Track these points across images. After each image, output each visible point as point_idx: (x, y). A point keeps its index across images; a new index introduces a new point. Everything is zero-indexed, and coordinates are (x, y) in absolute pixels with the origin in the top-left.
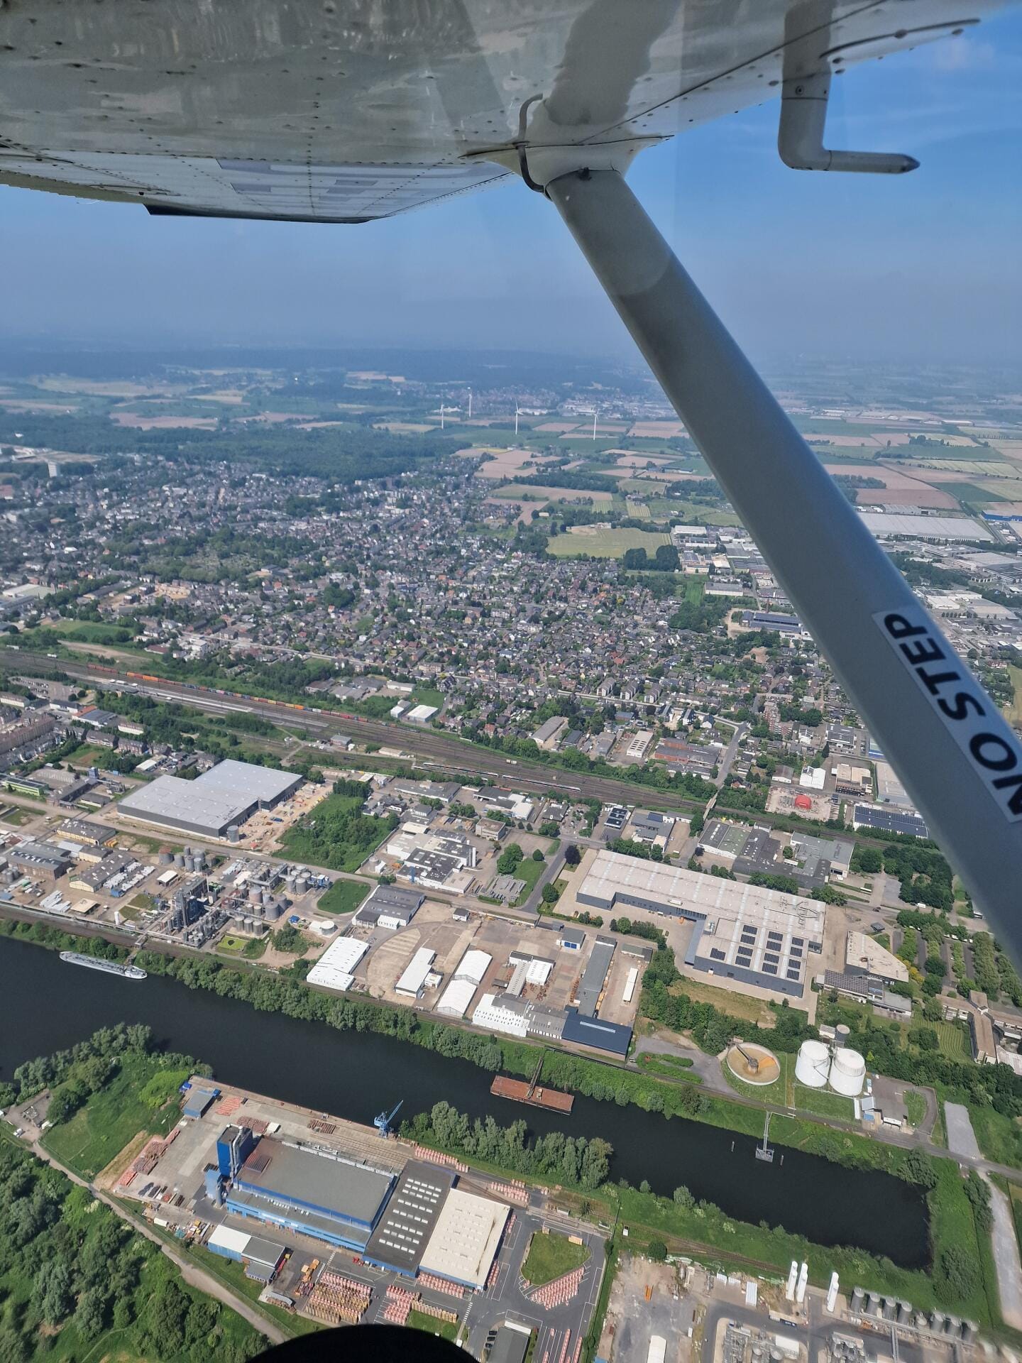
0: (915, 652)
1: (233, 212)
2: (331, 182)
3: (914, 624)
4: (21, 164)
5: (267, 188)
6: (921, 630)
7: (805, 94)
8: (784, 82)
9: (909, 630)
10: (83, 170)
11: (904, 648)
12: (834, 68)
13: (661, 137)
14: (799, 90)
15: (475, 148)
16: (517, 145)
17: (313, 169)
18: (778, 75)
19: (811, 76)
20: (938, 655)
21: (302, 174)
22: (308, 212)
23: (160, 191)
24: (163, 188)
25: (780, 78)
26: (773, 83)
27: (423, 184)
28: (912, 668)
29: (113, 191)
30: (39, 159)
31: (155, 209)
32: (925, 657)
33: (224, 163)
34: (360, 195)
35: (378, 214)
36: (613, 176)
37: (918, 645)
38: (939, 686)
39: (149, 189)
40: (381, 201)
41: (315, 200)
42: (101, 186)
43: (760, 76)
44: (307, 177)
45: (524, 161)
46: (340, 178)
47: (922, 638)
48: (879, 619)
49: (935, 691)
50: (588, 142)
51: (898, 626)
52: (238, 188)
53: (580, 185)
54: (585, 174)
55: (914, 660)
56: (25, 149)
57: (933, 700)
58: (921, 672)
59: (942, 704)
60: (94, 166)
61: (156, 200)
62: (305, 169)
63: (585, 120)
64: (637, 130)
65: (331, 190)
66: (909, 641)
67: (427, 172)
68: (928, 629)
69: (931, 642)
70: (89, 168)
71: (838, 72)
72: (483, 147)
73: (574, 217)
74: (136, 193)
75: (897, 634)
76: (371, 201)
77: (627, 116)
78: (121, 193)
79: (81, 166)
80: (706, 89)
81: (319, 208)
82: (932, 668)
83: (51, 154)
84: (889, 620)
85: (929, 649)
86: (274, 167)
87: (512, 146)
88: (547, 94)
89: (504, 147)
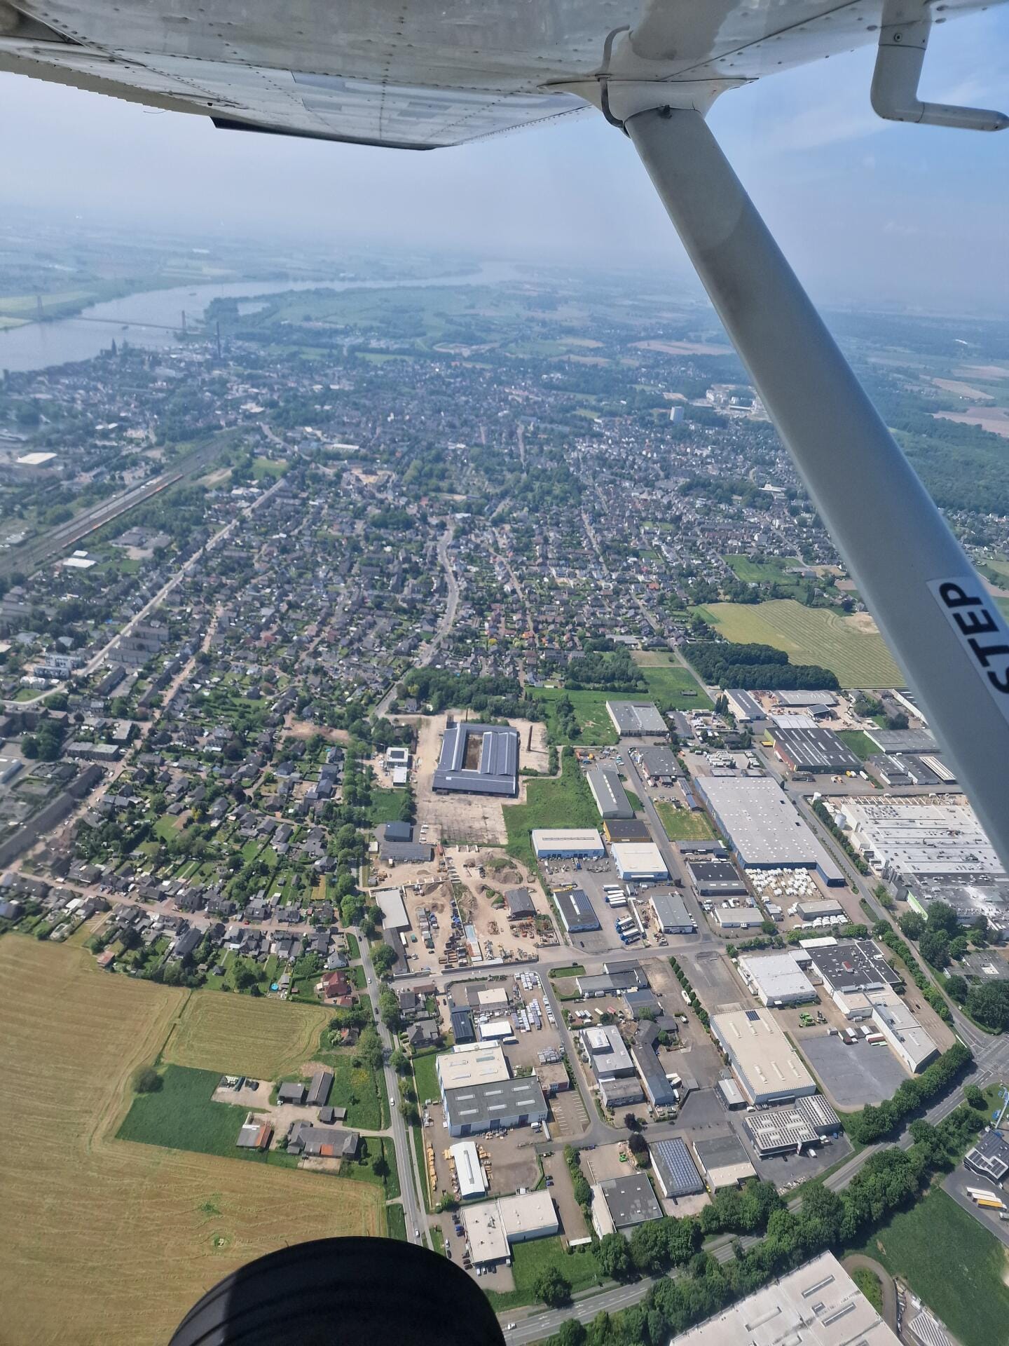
0: (969, 622)
1: (298, 130)
2: (404, 105)
3: (969, 594)
4: (93, 64)
5: (338, 107)
6: (976, 601)
7: (902, 41)
8: (883, 27)
9: (964, 600)
10: (156, 75)
11: (958, 617)
12: (935, 16)
13: (745, 79)
14: (897, 37)
15: (556, 77)
16: (599, 76)
17: (389, 89)
18: (877, 20)
19: (912, 23)
20: (991, 627)
21: (377, 93)
22: (375, 135)
23: (229, 103)
24: (233, 100)
25: (879, 24)
26: (871, 28)
27: (498, 113)
28: (964, 639)
29: (181, 100)
30: (112, 60)
31: (221, 122)
32: (978, 628)
33: (299, 76)
34: (431, 120)
35: (445, 142)
36: (694, 116)
37: (972, 615)
38: (989, 658)
39: (218, 100)
40: (452, 128)
41: (385, 122)
42: (171, 93)
43: (860, 19)
44: (380, 97)
45: (605, 93)
46: (413, 100)
47: (976, 609)
48: (934, 587)
49: (985, 663)
50: (671, 78)
51: (953, 595)
52: (308, 105)
53: (660, 121)
54: (665, 112)
55: (966, 630)
56: (100, 48)
57: (983, 672)
58: (973, 643)
59: (992, 676)
60: (166, 71)
61: (223, 113)
62: (379, 88)
63: (671, 56)
64: (724, 70)
65: (403, 113)
66: (963, 611)
67: (503, 100)
68: (982, 599)
69: (985, 613)
70: (161, 73)
71: (939, 21)
72: (565, 77)
73: (652, 155)
74: (204, 103)
75: (951, 603)
76: (440, 128)
77: (713, 54)
78: (189, 102)
79: (154, 71)
80: (802, 29)
81: (387, 131)
82: (984, 640)
83: (125, 55)
84: (945, 589)
85: (983, 620)
86: (350, 84)
87: (594, 78)
88: (635, 26)
89: (586, 78)
